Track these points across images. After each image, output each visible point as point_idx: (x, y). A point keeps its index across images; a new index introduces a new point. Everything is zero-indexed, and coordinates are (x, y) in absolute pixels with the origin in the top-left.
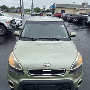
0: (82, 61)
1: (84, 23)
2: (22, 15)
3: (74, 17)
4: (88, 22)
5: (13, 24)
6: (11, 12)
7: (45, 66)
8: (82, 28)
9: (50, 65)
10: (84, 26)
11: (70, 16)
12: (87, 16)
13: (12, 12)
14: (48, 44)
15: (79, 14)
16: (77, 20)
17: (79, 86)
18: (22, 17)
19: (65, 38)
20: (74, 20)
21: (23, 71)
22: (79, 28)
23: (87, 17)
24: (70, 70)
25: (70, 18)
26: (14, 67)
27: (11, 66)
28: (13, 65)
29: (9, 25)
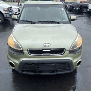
0: (82, 42)
1: (85, 11)
2: (20, 4)
3: (74, 5)
4: (88, 10)
5: (11, 11)
6: (7, 1)
7: (45, 46)
8: (82, 17)
9: (49, 45)
10: (84, 15)
11: (70, 5)
12: (88, 3)
13: (9, 2)
14: (47, 26)
15: (80, 2)
16: (77, 9)
17: (77, 67)
18: (20, 6)
19: (65, 21)
20: (74, 8)
21: (22, 51)
22: (79, 17)
23: (88, 5)
24: (70, 50)
25: (70, 6)
26: (14, 47)
27: (11, 47)
28: (13, 46)
29: (6, 13)
